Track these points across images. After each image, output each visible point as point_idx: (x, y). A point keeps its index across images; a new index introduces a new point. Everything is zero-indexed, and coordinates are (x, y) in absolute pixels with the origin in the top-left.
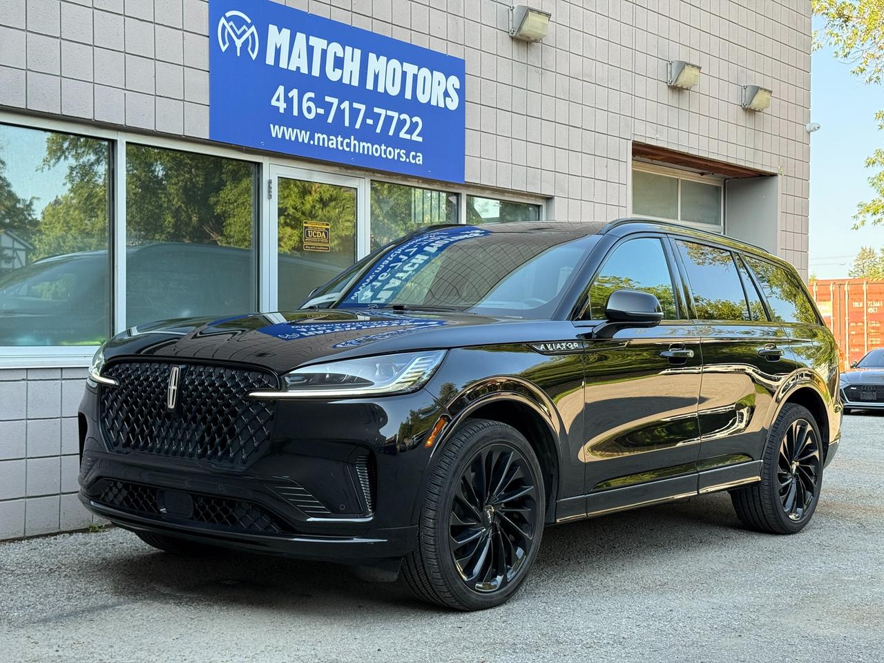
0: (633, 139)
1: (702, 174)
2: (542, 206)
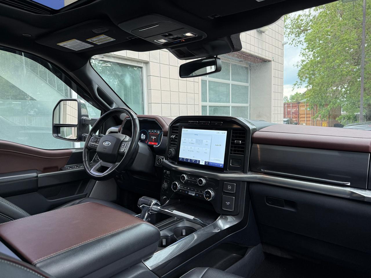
1: (240, 61)
2: (143, 67)
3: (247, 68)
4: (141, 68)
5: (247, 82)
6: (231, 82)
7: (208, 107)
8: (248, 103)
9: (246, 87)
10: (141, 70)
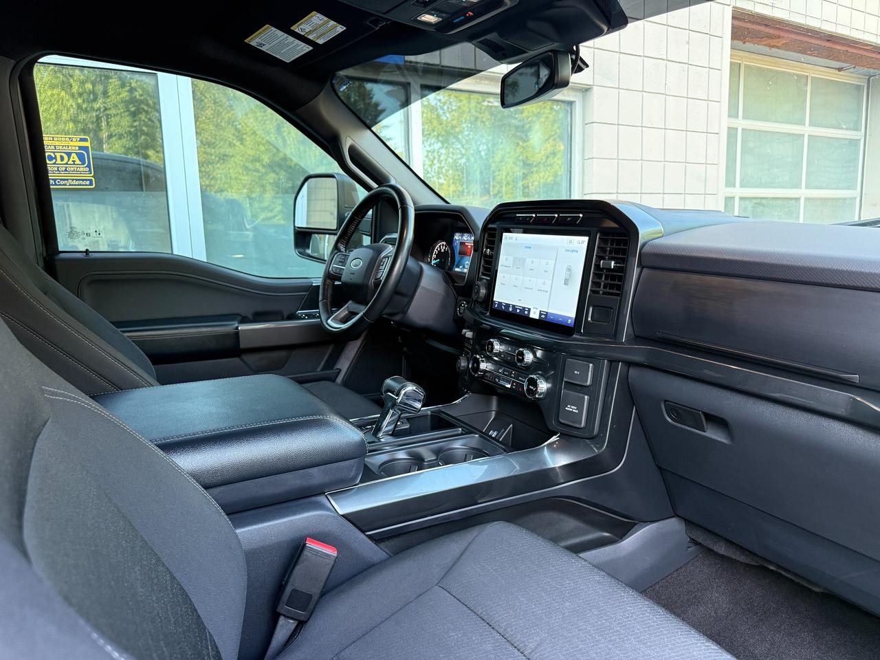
0: (733, 4)
1: (840, 69)
2: (575, 102)
3: (859, 88)
4: (571, 103)
5: (856, 129)
6: (807, 130)
7: (737, 200)
8: (856, 189)
9: (854, 142)
10: (570, 111)
